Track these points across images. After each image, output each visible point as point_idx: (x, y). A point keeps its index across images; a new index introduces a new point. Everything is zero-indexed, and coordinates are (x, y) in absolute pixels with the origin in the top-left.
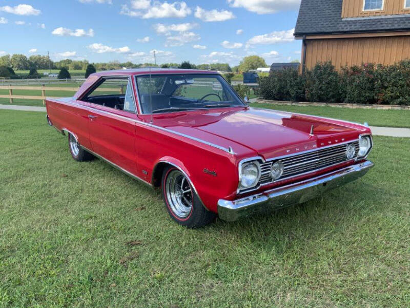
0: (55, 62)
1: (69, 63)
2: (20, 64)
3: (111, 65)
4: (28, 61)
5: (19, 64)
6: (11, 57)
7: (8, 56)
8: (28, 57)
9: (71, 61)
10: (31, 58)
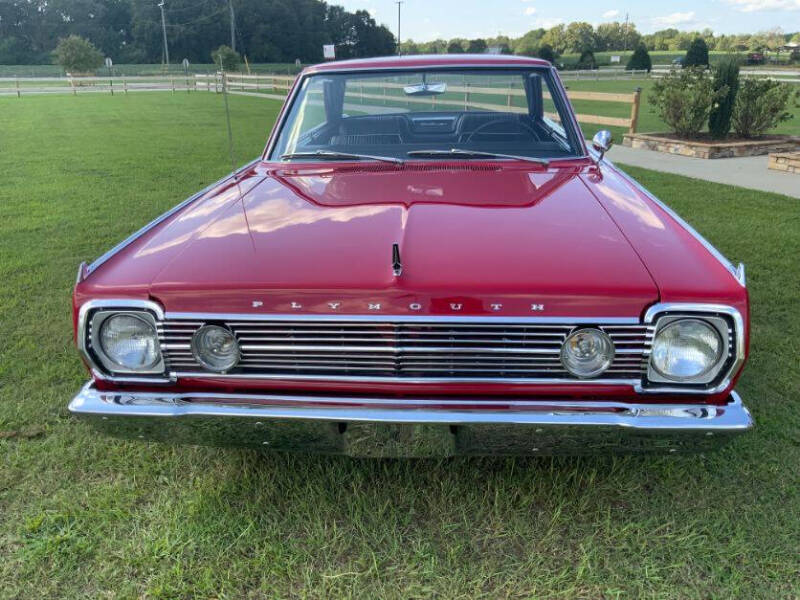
0: (643, 34)
1: (671, 37)
2: (580, 41)
3: (762, 38)
4: (595, 36)
5: (577, 42)
6: (566, 29)
7: (562, 27)
8: (595, 27)
9: (676, 32)
10: (600, 29)
